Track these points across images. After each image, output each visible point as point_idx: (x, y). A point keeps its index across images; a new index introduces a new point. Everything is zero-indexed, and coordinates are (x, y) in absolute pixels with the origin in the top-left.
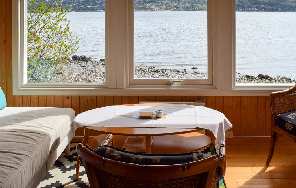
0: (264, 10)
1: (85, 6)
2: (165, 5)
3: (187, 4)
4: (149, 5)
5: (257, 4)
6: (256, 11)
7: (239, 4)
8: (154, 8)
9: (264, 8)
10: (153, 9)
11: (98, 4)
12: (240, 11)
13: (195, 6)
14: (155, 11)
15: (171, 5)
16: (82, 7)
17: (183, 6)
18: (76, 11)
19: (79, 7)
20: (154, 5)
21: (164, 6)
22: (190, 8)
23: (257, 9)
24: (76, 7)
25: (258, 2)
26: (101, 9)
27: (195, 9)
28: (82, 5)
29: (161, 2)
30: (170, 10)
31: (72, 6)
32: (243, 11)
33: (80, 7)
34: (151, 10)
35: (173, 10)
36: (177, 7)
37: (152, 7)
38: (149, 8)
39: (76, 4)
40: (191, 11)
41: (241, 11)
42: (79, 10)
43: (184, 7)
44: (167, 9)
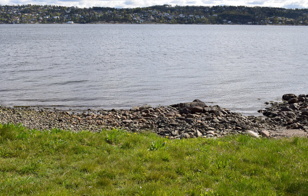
0: (280, 23)
1: (51, 16)
2: (152, 16)
3: (181, 15)
4: (133, 16)
5: (273, 15)
6: (270, 24)
7: (249, 15)
8: (138, 20)
9: (280, 21)
10: (138, 22)
11: (68, 14)
12: (248, 24)
13: (191, 17)
14: (139, 24)
15: (161, 16)
16: (47, 17)
17: (176, 17)
18: (40, 23)
19: (42, 17)
20: (139, 16)
21: (151, 18)
22: (185, 21)
23: (271, 22)
24: (39, 17)
25: (275, 13)
26: (71, 21)
27: (192, 21)
28: (47, 14)
29: (149, 12)
30: (159, 22)
31: (34, 16)
32: (252, 24)
33: (45, 17)
34: (135, 22)
35: (163, 23)
36: (169, 19)
37: (136, 19)
38: (133, 20)
39: (39, 13)
40: (186, 24)
41: (250, 24)
42: (43, 22)
43: (177, 19)
44: (155, 21)
